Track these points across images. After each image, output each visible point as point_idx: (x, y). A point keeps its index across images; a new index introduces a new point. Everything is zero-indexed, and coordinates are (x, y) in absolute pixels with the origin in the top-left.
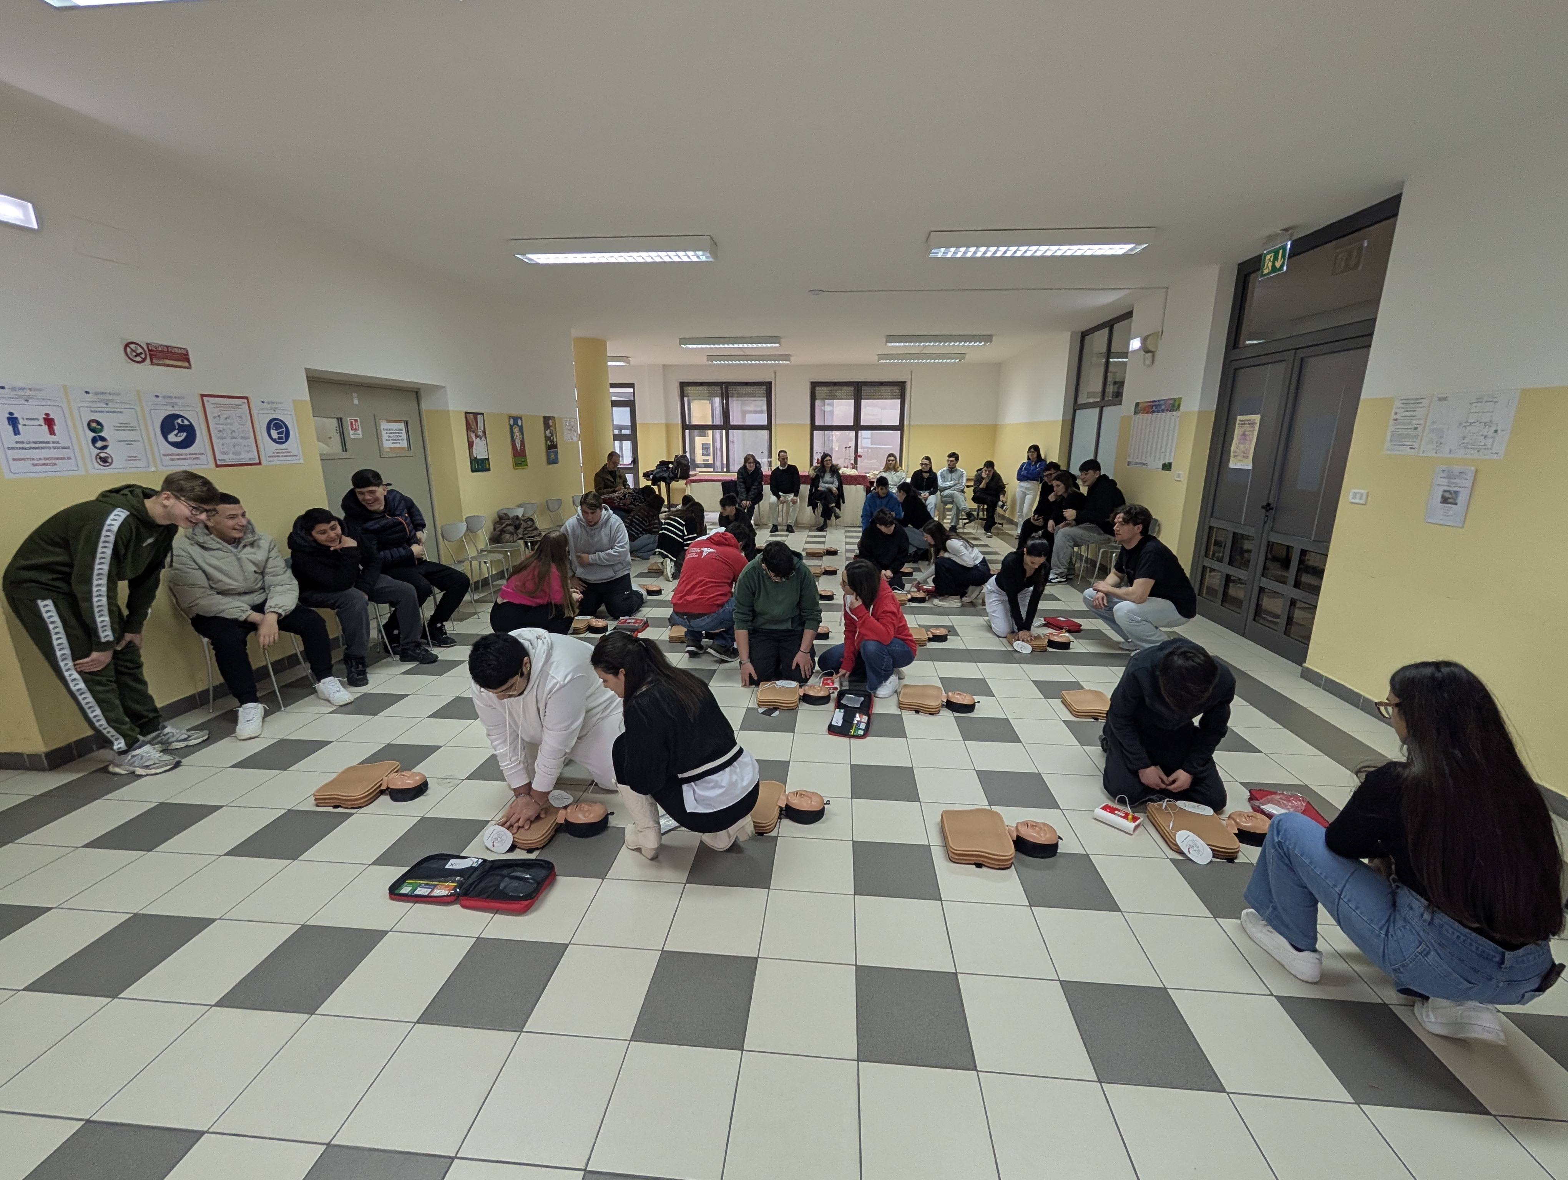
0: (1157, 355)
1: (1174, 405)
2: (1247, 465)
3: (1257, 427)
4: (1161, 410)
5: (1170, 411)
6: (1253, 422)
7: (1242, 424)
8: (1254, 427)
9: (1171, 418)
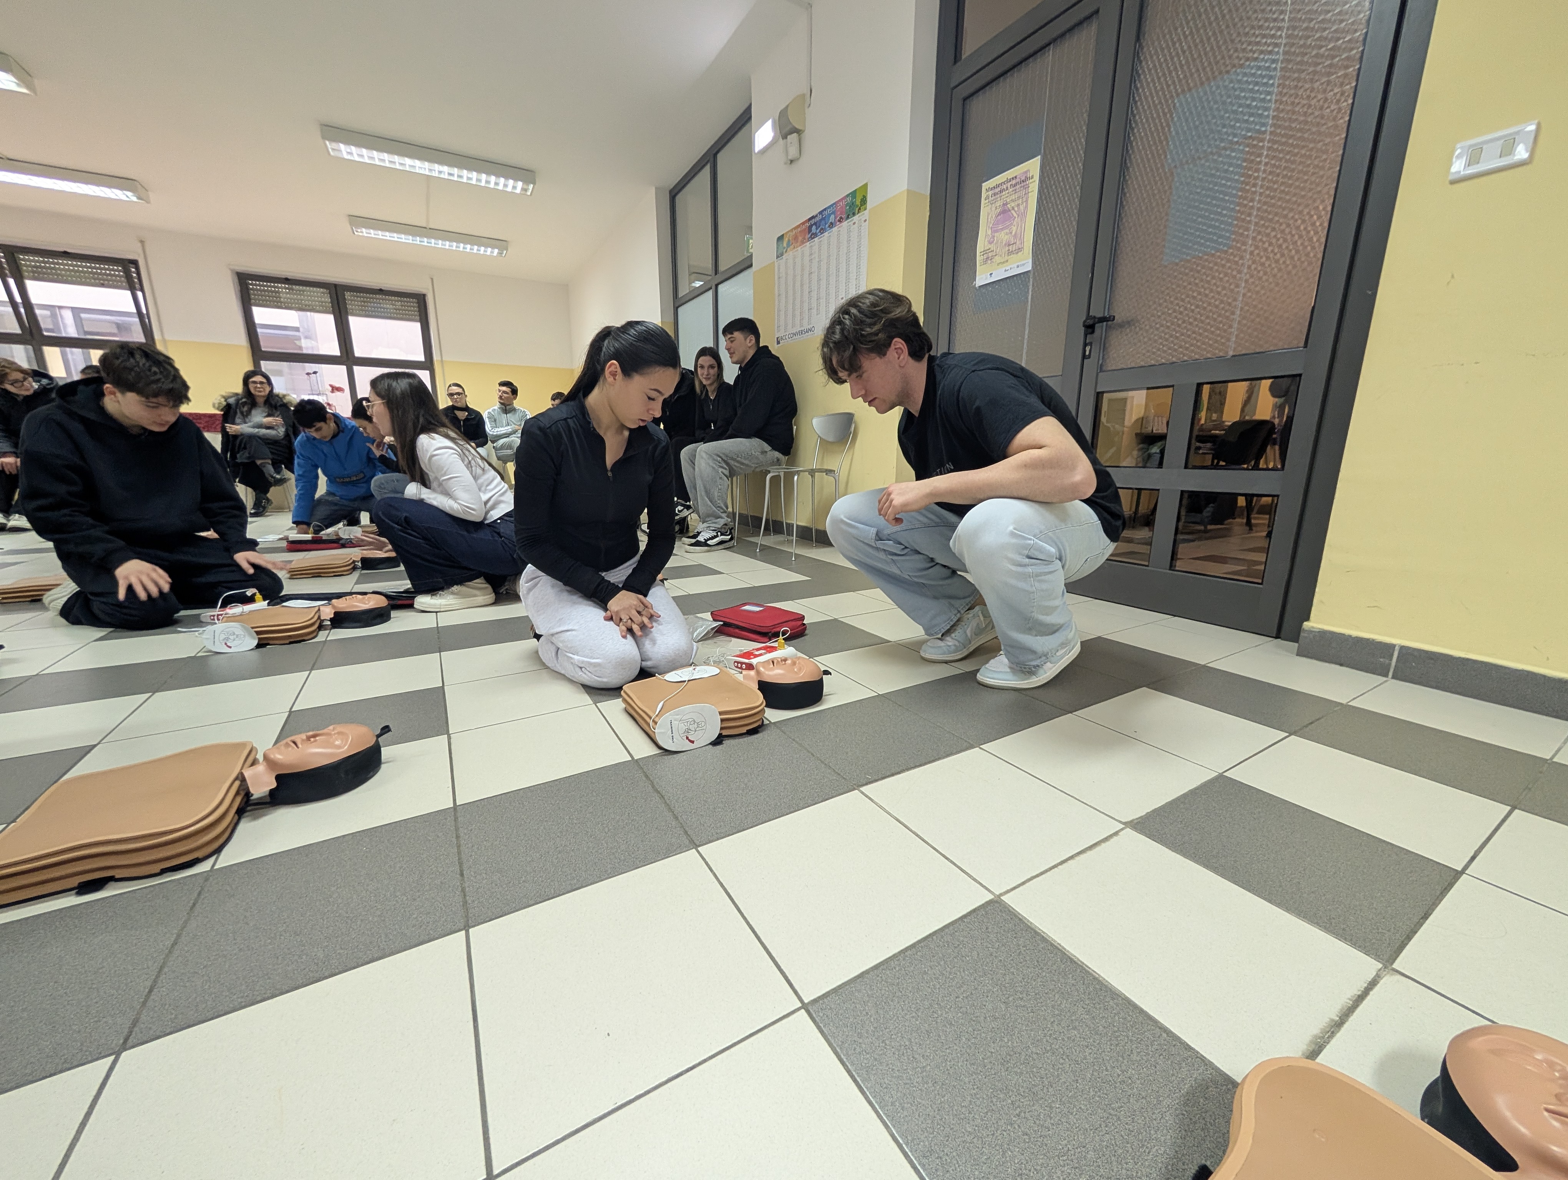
0: (807, 135)
1: (854, 205)
2: (1023, 263)
3: (1034, 187)
4: (827, 226)
5: (848, 218)
6: (1023, 178)
7: (995, 194)
8: (1026, 187)
9: (849, 231)
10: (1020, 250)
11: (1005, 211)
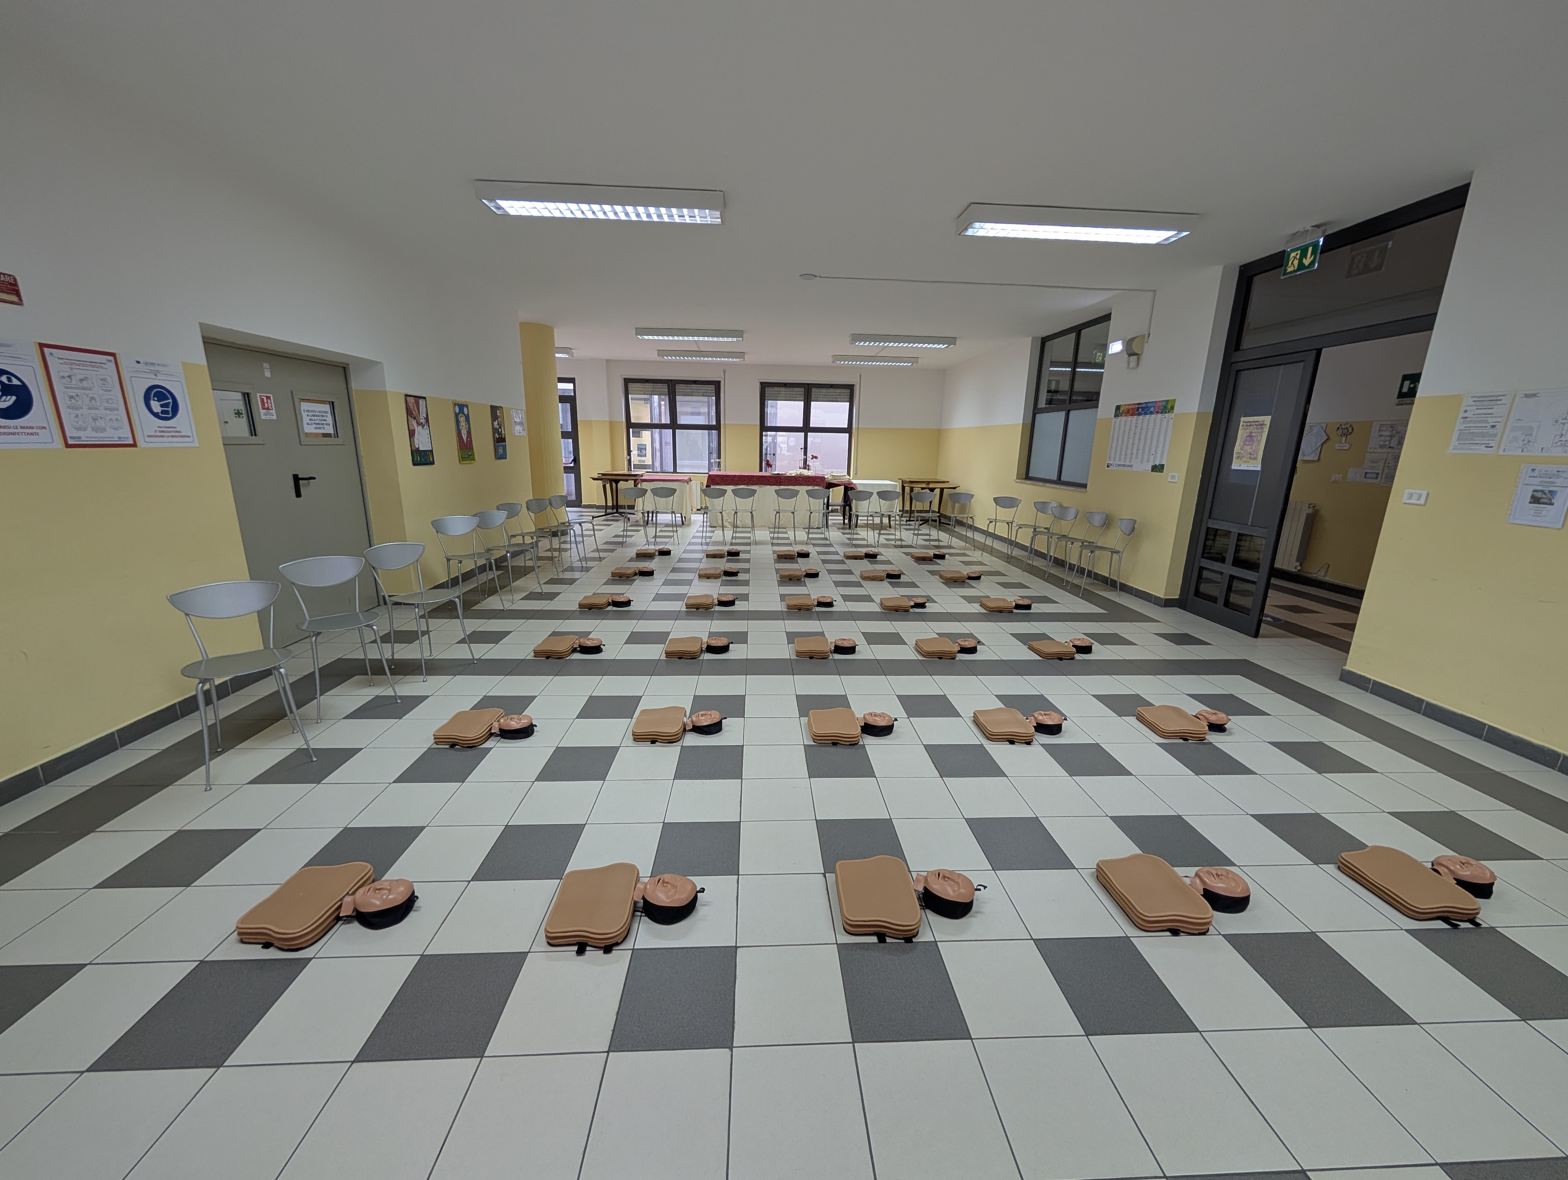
0: (1144, 358)
1: (1166, 407)
2: (1256, 466)
3: (1266, 430)
4: (1149, 412)
5: (1162, 413)
6: (1262, 423)
7: (1247, 425)
8: (1262, 428)
9: (1161, 420)
10: (1255, 459)
11: (1250, 436)
